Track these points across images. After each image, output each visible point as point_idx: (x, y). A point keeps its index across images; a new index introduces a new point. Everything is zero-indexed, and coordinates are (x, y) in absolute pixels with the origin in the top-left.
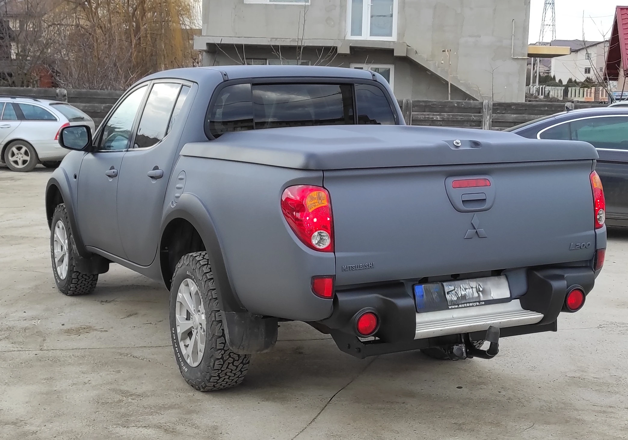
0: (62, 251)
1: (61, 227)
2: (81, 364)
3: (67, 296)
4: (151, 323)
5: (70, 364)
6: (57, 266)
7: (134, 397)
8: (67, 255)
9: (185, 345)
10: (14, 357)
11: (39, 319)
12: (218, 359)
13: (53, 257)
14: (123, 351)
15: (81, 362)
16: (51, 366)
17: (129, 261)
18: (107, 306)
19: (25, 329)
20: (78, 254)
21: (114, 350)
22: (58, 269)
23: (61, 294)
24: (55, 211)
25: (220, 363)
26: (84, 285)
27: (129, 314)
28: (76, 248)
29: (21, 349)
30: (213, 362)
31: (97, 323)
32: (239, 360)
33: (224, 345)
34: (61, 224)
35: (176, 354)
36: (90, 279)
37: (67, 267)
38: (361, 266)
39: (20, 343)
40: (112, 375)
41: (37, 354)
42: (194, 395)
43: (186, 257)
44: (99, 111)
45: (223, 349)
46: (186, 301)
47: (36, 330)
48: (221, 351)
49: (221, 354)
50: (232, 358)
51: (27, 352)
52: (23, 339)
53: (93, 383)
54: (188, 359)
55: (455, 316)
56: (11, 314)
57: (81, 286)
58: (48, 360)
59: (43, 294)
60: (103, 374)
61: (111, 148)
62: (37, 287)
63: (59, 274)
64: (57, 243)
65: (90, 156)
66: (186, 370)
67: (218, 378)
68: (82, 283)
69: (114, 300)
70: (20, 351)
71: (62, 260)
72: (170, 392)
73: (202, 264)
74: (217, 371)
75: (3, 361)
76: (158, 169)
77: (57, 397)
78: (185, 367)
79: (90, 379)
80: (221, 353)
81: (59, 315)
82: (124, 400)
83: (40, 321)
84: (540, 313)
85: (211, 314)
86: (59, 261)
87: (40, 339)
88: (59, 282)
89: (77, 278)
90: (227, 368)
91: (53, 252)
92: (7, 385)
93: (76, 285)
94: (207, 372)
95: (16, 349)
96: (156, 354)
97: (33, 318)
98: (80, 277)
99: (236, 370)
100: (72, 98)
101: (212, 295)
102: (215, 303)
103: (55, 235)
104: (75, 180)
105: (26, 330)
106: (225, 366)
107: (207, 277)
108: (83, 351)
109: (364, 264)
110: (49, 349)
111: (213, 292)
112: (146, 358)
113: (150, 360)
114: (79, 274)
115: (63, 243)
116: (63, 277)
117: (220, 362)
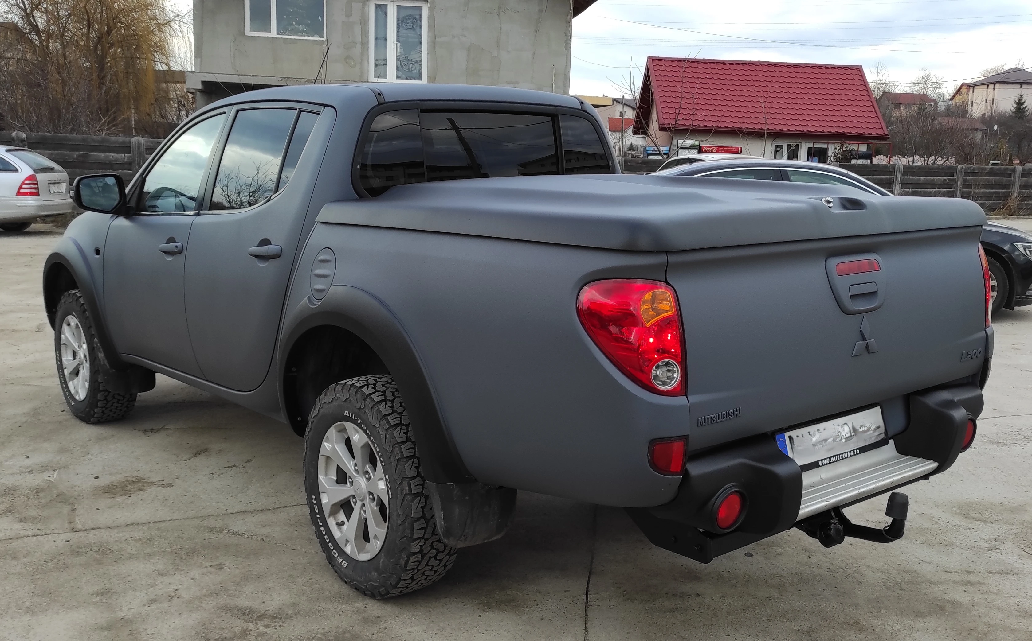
0: (75, 359)
1: (72, 324)
2: (150, 555)
3: (88, 425)
4: (235, 466)
5: (131, 557)
6: (67, 380)
7: (266, 622)
8: (87, 366)
9: (337, 524)
10: (29, 549)
11: (55, 470)
12: (415, 554)
13: (60, 367)
14: (212, 523)
15: (148, 550)
16: (100, 564)
17: (207, 381)
18: (157, 438)
19: (38, 491)
20: (108, 365)
21: (196, 522)
22: (71, 385)
23: (78, 422)
24: (63, 301)
25: (417, 559)
26: (116, 409)
27: (195, 451)
28: (104, 358)
29: (39, 532)
30: (406, 559)
31: (150, 471)
32: (444, 550)
33: (424, 531)
34: (73, 320)
35: (320, 536)
36: (125, 400)
37: (87, 384)
38: (724, 415)
39: (34, 520)
40: (211, 576)
41: (68, 541)
42: (365, 607)
43: (339, 387)
44: (71, 160)
45: (423, 538)
46: (341, 456)
47: (55, 492)
48: (419, 541)
49: (420, 546)
50: (435, 549)
51: (50, 536)
52: (38, 511)
53: (186, 595)
54: (346, 545)
55: (824, 476)
56: (6, 461)
57: (111, 411)
58: (91, 550)
59: (49, 422)
60: (195, 573)
61: (157, 209)
62: (35, 412)
63: (72, 391)
64: (66, 347)
65: (122, 222)
66: (345, 564)
67: (410, 581)
68: (112, 405)
69: (162, 428)
70: (38, 535)
71: (76, 373)
72: (323, 604)
73: (376, 399)
74: (411, 571)
75: (12, 559)
76: (271, 244)
77: (130, 634)
78: (341, 560)
79: (176, 588)
80: (420, 544)
81: (84, 460)
82: (251, 630)
83: (56, 472)
84: (932, 461)
85: (401, 483)
86: (71, 373)
87: (66, 509)
88: (73, 404)
89: (106, 399)
90: (427, 565)
91: (61, 361)
92: (31, 612)
93: (104, 409)
94: (392, 574)
95: (30, 533)
96: (269, 525)
97: (44, 468)
98: (109, 398)
99: (439, 565)
100: (33, 143)
101: (401, 452)
102: (407, 465)
103: (63, 336)
104: (98, 256)
105: (39, 494)
106: (424, 563)
107: (388, 422)
108: (145, 528)
109: (728, 412)
110: (86, 527)
111: (402, 447)
112: (256, 535)
113: (264, 539)
114: (108, 395)
115: (76, 347)
116: (80, 398)
117: (417, 557)
